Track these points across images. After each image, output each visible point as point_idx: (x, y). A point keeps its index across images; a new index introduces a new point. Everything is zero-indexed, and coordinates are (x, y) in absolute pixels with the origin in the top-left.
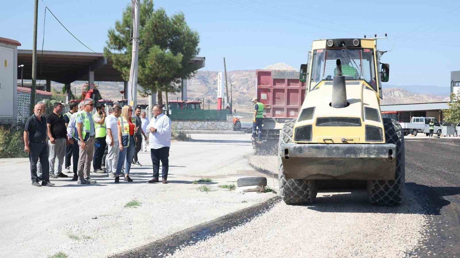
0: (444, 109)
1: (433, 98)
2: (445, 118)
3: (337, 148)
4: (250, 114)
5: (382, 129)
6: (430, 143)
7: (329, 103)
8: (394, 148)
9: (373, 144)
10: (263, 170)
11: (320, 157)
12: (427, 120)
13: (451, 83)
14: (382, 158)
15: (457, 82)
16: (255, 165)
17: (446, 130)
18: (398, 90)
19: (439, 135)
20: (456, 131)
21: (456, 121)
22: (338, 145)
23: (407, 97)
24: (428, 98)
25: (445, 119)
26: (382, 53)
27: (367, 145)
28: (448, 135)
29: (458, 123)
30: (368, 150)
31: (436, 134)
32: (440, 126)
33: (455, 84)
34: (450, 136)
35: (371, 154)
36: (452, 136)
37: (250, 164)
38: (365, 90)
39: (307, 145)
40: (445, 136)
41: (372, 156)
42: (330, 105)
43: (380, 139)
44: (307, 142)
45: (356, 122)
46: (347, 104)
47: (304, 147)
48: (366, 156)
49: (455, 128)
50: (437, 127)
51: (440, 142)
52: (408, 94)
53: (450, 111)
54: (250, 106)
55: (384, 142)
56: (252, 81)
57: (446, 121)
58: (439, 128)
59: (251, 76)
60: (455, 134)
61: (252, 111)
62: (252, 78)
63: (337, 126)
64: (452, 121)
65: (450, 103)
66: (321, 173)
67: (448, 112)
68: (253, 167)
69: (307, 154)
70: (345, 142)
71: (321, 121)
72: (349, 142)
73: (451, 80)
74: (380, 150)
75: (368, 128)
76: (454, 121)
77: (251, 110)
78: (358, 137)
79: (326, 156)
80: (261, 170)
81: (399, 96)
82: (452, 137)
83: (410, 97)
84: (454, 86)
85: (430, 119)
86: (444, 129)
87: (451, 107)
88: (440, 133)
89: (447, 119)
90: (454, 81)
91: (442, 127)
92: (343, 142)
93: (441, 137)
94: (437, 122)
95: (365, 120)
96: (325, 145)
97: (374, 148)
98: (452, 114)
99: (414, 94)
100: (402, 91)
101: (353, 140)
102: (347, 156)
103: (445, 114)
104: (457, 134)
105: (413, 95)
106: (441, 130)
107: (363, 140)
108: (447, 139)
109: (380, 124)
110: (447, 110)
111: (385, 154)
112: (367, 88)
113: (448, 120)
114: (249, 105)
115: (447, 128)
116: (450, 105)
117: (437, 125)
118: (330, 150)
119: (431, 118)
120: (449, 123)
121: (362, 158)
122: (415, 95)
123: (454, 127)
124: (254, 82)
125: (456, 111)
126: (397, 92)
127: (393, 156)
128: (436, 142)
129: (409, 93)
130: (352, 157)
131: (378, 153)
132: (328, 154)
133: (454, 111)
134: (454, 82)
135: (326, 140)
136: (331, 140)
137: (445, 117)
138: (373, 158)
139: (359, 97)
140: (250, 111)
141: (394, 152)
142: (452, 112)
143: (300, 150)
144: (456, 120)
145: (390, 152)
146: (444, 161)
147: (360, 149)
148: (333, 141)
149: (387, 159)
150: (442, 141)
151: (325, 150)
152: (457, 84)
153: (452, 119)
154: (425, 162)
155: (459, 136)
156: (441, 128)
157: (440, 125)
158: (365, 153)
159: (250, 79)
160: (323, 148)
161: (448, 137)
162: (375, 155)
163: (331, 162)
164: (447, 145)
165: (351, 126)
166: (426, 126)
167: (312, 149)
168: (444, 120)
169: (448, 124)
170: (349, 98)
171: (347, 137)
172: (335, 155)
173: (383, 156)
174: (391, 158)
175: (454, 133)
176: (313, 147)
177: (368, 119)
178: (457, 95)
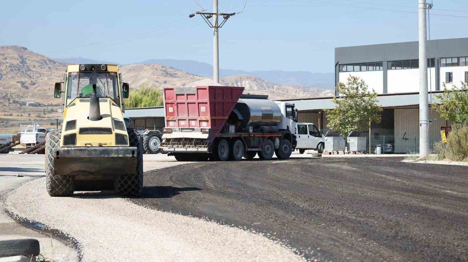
0: (327, 109)
1: (304, 91)
2: (330, 124)
3: (95, 150)
4: (4, 119)
5: (127, 136)
6: (310, 166)
7: (88, 116)
8: (136, 150)
9: (121, 147)
10: (31, 222)
11: (83, 157)
12: (301, 127)
13: (336, 66)
14: (127, 157)
15: (345, 65)
16: (16, 212)
17: (332, 143)
18: (248, 78)
19: (320, 152)
20: (347, 145)
21: (347, 128)
22: (96, 148)
23: (263, 89)
24: (296, 91)
25: (330, 126)
26: (227, 16)
27: (116, 148)
28: (335, 152)
29: (350, 132)
30: (117, 151)
31: (315, 150)
32: (321, 137)
33: (342, 69)
34: (338, 153)
35: (119, 154)
36: (341, 152)
37: (7, 211)
38: (113, 107)
39: (73, 148)
40: (330, 153)
41: (121, 156)
42: (88, 118)
43: (126, 143)
44: (73, 146)
45: (108, 131)
46: (100, 118)
47: (71, 150)
48: (116, 156)
49: (346, 139)
50: (317, 138)
51: (326, 165)
52: (265, 85)
53: (337, 112)
54: (5, 107)
55: (129, 145)
56: (6, 64)
57: (332, 128)
58: (321, 140)
59: (6, 56)
60: (346, 150)
61: (8, 115)
62: (8, 58)
63: (95, 134)
64: (340, 128)
65: (337, 99)
66: (82, 169)
67: (335, 114)
68: (11, 217)
69: (73, 155)
70: (100, 145)
71: (83, 131)
72: (103, 145)
73: (335, 62)
74: (126, 151)
75: (117, 135)
76: (344, 129)
77: (7, 113)
78: (110, 142)
79: (87, 156)
80: (26, 223)
81: (250, 88)
82: (341, 155)
83: (267, 90)
84: (339, 71)
85: (306, 126)
86: (329, 141)
87: (338, 106)
88: (322, 148)
89: (333, 126)
90: (339, 63)
91: (326, 138)
92: (99, 145)
93: (323, 156)
94: (316, 131)
95: (115, 130)
96: (87, 148)
97: (122, 150)
98: (341, 117)
99: (274, 84)
100: (255, 80)
101: (106, 144)
102: (102, 155)
103: (329, 117)
104: (348, 149)
105: (273, 88)
106: (323, 144)
107: (114, 144)
108: (335, 158)
109: (125, 133)
110: (332, 110)
111: (129, 154)
112: (113, 104)
113: (335, 126)
114: (3, 104)
115: (334, 140)
116: (337, 102)
117: (317, 135)
118: (90, 151)
119: (307, 124)
120: (337, 132)
121: (113, 157)
122: (276, 86)
123: (344, 139)
124: (10, 65)
125: (347, 112)
126: (247, 82)
127: (135, 155)
128: (318, 163)
129: (266, 83)
130: (106, 156)
131: (124, 154)
132: (89, 155)
133: (344, 111)
134: (339, 65)
135: (86, 144)
136: (90, 144)
137: (329, 121)
138: (121, 157)
139: (109, 113)
140: (5, 115)
141: (136, 153)
142: (341, 114)
143: (68, 151)
144: (347, 126)
145: (133, 152)
146: (342, 197)
147: (112, 151)
148: (92, 145)
149: (131, 157)
150: (329, 163)
151: (87, 152)
152: (344, 68)
153: (341, 124)
154: (311, 200)
155: (352, 152)
156: (323, 140)
157: (323, 135)
158: (115, 154)
159: (4, 61)
160: (85, 150)
161: (335, 155)
162: (122, 155)
163: (90, 160)
164: (338, 168)
165: (105, 134)
166: (299, 136)
167: (77, 151)
168: (327, 126)
169: (334, 134)
170: (102, 113)
171: (102, 142)
172: (94, 155)
173: (128, 156)
174: (133, 157)
175: (345, 147)
176: (77, 150)
177: (117, 129)
178: (347, 86)
